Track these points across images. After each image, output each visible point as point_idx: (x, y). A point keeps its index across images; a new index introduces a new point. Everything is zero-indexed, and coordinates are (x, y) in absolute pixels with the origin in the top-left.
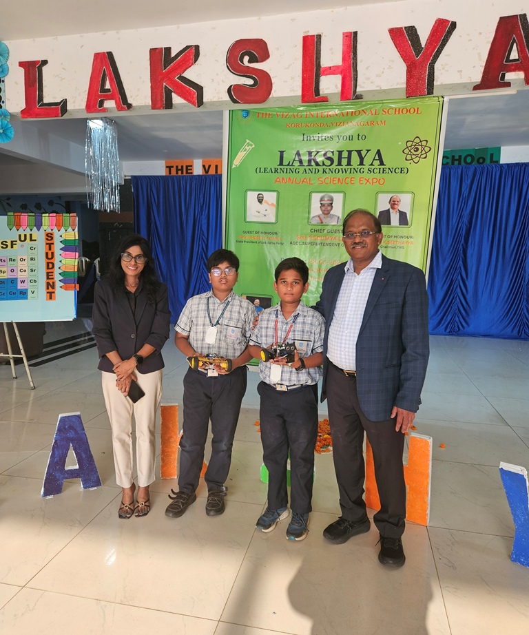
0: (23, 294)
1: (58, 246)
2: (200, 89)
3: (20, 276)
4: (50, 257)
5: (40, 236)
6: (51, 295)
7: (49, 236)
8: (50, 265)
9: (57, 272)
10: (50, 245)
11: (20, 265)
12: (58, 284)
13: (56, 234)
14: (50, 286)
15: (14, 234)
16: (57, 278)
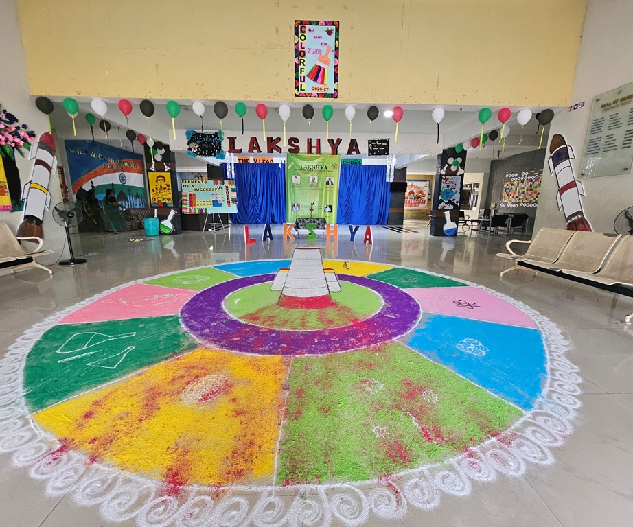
0: (221, 205)
1: (230, 190)
2: (281, 149)
3: (219, 199)
4: (228, 193)
5: (224, 187)
6: (229, 205)
7: (227, 187)
8: (228, 196)
9: (230, 198)
10: (227, 190)
11: (219, 196)
12: (231, 202)
13: (229, 187)
14: (229, 202)
15: (215, 186)
16: (231, 200)
